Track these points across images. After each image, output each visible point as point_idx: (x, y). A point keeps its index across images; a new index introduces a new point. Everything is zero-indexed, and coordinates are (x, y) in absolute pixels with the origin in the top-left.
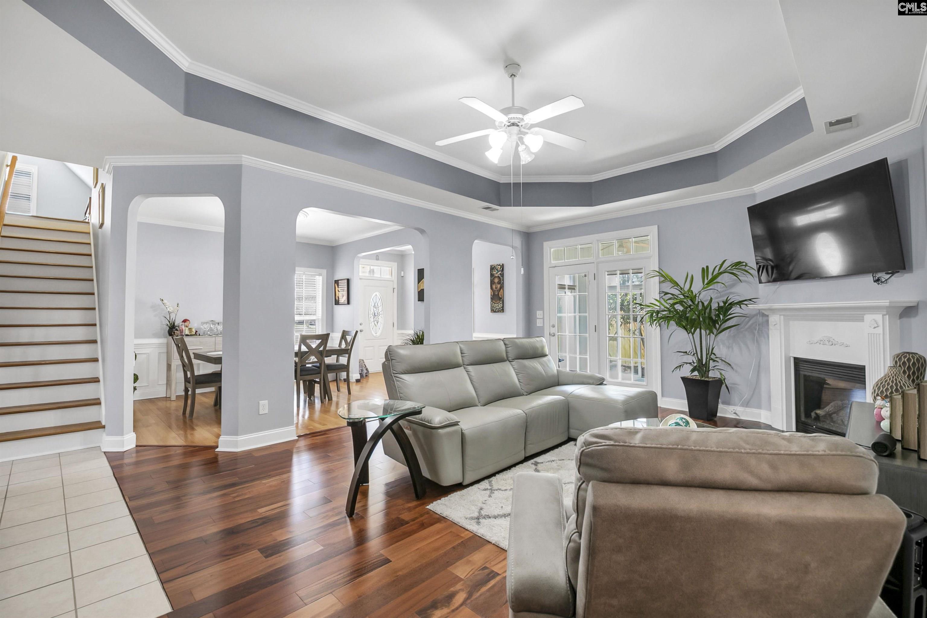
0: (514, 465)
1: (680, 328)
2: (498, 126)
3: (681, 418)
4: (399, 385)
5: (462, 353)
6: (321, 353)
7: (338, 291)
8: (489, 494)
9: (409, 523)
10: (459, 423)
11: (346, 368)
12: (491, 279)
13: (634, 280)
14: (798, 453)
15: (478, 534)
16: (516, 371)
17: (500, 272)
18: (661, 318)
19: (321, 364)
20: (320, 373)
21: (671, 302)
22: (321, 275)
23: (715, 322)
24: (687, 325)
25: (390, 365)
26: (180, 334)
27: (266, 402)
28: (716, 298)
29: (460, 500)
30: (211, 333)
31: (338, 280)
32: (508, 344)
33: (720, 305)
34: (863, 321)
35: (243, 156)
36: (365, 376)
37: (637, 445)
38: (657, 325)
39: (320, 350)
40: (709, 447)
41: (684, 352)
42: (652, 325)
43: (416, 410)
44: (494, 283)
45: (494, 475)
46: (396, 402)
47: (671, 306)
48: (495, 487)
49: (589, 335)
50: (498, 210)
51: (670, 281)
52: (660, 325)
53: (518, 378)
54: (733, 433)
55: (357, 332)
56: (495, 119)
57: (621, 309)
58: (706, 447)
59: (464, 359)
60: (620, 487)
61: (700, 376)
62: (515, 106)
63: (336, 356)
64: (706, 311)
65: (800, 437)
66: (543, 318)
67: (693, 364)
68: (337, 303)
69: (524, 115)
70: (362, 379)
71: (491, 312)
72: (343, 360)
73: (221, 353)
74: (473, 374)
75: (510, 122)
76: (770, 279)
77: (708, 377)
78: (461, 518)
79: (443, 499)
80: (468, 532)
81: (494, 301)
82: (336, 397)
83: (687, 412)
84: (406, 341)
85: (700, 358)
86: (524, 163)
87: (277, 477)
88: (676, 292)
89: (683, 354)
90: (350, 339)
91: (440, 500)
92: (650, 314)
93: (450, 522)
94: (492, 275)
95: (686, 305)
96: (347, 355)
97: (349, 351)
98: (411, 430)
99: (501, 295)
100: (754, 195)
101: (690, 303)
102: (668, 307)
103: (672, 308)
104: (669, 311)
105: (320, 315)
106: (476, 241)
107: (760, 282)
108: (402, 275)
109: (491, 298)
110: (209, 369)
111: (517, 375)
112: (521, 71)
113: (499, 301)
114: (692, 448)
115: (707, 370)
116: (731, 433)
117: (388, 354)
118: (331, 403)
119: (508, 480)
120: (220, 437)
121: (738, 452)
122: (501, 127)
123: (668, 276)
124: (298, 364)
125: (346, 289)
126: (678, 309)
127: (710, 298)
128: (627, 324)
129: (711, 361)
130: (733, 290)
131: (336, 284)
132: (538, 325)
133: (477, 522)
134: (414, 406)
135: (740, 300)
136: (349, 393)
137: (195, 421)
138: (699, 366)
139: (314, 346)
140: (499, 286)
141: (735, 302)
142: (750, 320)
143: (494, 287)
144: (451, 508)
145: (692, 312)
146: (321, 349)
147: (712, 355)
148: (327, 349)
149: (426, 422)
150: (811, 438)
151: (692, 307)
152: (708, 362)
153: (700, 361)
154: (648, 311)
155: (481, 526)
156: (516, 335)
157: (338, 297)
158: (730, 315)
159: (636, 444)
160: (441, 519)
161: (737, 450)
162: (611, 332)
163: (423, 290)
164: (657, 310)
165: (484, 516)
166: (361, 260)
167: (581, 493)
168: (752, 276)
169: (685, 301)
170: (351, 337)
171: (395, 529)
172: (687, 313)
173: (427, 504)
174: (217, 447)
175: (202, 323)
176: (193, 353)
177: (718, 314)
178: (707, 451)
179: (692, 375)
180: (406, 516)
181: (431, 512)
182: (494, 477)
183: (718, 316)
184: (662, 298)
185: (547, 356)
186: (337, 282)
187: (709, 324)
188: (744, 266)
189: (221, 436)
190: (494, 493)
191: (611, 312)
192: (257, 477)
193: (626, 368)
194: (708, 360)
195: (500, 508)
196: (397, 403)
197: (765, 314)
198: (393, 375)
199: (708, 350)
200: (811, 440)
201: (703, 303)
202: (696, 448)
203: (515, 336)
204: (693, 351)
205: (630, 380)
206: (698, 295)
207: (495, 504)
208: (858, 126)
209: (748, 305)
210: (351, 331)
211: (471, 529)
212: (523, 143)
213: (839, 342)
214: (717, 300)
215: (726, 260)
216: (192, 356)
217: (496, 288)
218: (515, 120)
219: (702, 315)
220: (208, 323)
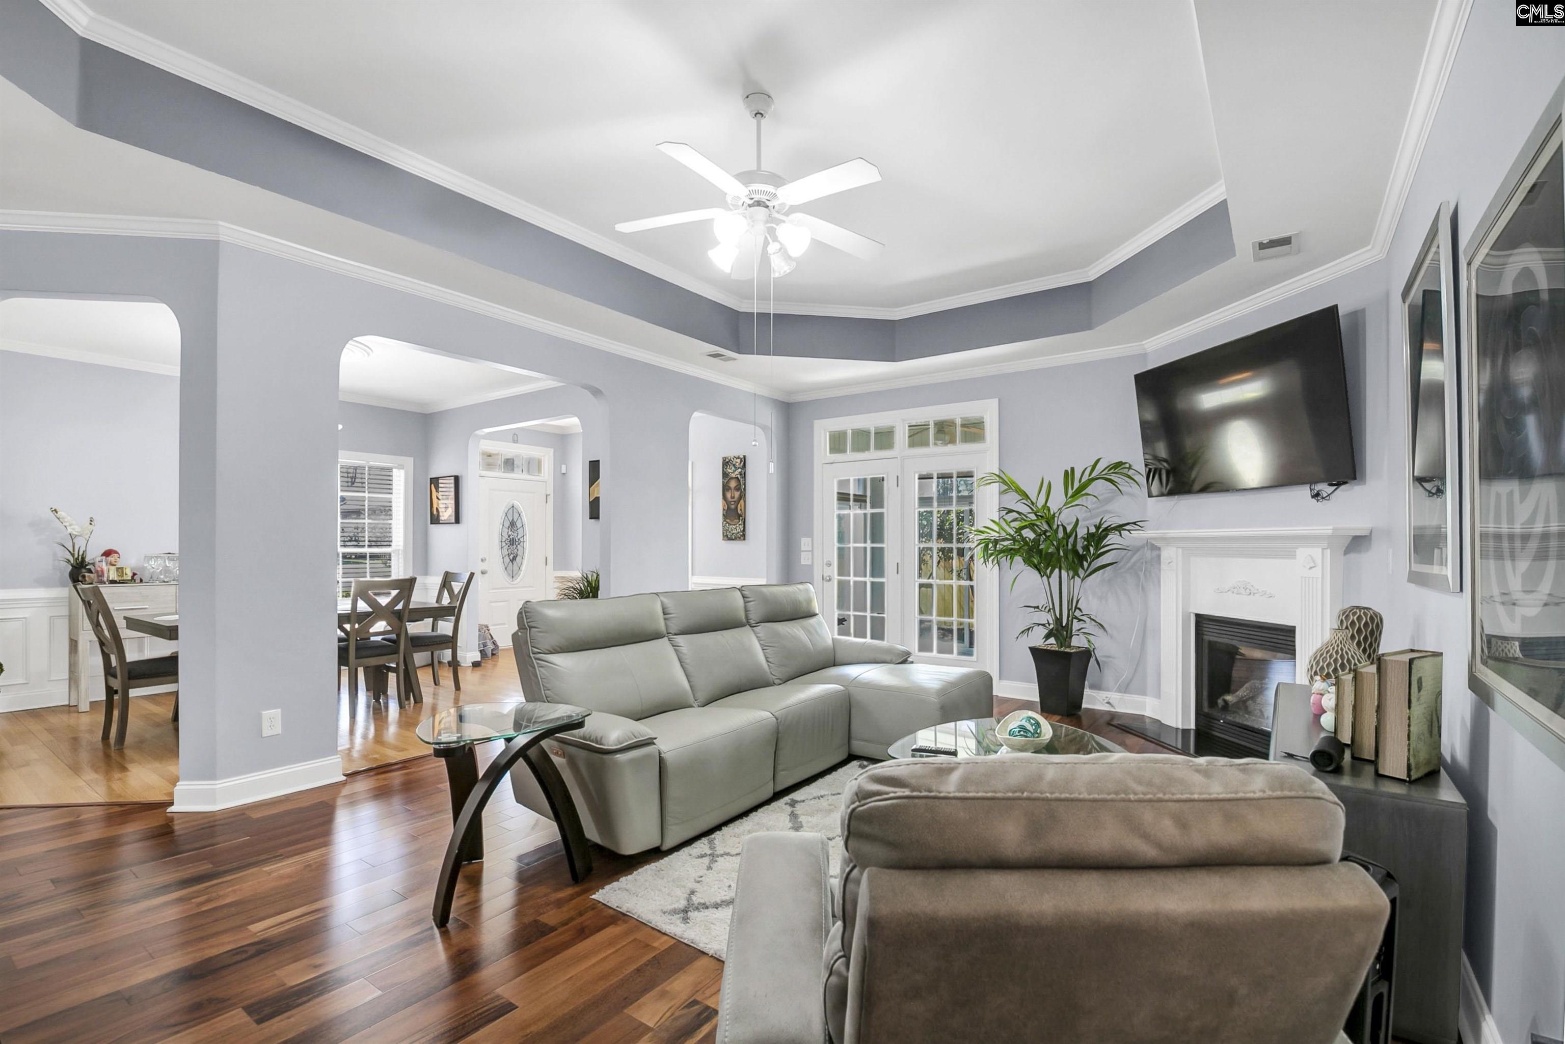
0: (755, 808)
1: (1029, 567)
2: (732, 205)
3: (1028, 718)
4: (544, 674)
5: (665, 614)
6: (399, 615)
7: (438, 498)
8: (707, 864)
9: (556, 930)
10: (654, 741)
11: (451, 642)
12: (723, 482)
13: (960, 489)
14: (1221, 796)
15: (685, 939)
16: (761, 642)
17: (740, 470)
18: (1001, 551)
19: (398, 636)
20: (396, 652)
21: (1017, 524)
22: (403, 469)
23: (1081, 558)
24: (1039, 563)
25: (527, 637)
26: (96, 578)
27: (277, 712)
28: (1084, 520)
29: (655, 880)
30: (166, 577)
31: (437, 479)
32: (749, 596)
33: (1090, 532)
34: (1295, 558)
35: (221, 223)
36: (490, 655)
37: (952, 795)
38: (994, 564)
39: (395, 609)
40: (1075, 793)
41: (1035, 607)
42: (987, 563)
43: (574, 720)
44: (730, 488)
45: (718, 828)
46: (538, 706)
47: (1016, 532)
48: (720, 850)
49: (888, 581)
50: (735, 359)
51: (1016, 492)
52: (998, 563)
53: (765, 656)
54: (1116, 763)
55: (472, 575)
56: (726, 191)
57: (940, 536)
58: (1071, 794)
59: (669, 623)
60: (919, 877)
61: (1058, 645)
62: (762, 169)
63: (432, 619)
64: (1070, 540)
65: (1223, 766)
66: (812, 551)
67: (1047, 625)
68: (435, 519)
69: (778, 187)
70: (483, 661)
71: (723, 540)
72: (445, 627)
73: (176, 617)
74: (684, 650)
75: (752, 199)
76: (1164, 489)
77: (1069, 646)
78: (654, 912)
79: (623, 879)
80: (666, 938)
81: (728, 520)
82: (432, 696)
83: (1037, 702)
84: (567, 591)
85: (1058, 615)
86: (777, 275)
87: (296, 859)
88: (1025, 509)
89: (1032, 609)
90: (460, 587)
91: (618, 881)
92: (983, 545)
93: (635, 921)
94: (725, 475)
95: (1039, 531)
96: (453, 618)
97: (456, 610)
98: (564, 758)
99: (741, 510)
100: (1144, 356)
101: (1046, 527)
102: (1012, 533)
103: (1018, 535)
104: (1014, 539)
105: (401, 543)
106: (696, 414)
107: (1150, 495)
108: (564, 471)
109: (724, 515)
110: (156, 648)
111: (763, 650)
112: (773, 107)
113: (738, 521)
114: (1047, 797)
115: (1069, 635)
116: (1112, 764)
117: (523, 618)
118: (421, 708)
119: (742, 837)
120: (177, 784)
121: (1123, 800)
122: (736, 207)
123: (1013, 482)
124: (351, 637)
125: (453, 494)
126: (1026, 537)
127: (1075, 520)
128: (949, 560)
129: (1075, 621)
130: (1109, 507)
131: (433, 485)
132: (803, 562)
133: (683, 918)
134: (569, 713)
135: (1121, 523)
136: (458, 687)
137: (128, 752)
138: (1057, 630)
139: (384, 601)
140: (737, 494)
141: (1112, 526)
142: (1134, 554)
143: (729, 495)
144: (637, 896)
145: (1049, 541)
146: (400, 606)
147: (1077, 610)
148: (410, 607)
149: (593, 742)
150: (1241, 767)
151: (1048, 534)
152: (1070, 623)
153: (1058, 620)
154: (981, 540)
155: (691, 923)
156: (765, 580)
157: (437, 509)
158: (1104, 547)
159: (949, 793)
160: (618, 917)
161: (1123, 796)
162: (922, 574)
163: (597, 499)
164: (995, 539)
165: (696, 905)
166: (482, 441)
167: (850, 886)
168: (1138, 485)
169: (1038, 523)
170: (462, 584)
171: (530, 943)
172: (1041, 543)
173: (592, 892)
174: (172, 804)
175: (145, 557)
176: (125, 618)
177: (1086, 545)
178: (1072, 800)
179: (1046, 643)
180: (550, 917)
181: (600, 904)
182: (718, 832)
183: (1086, 548)
184: (1004, 519)
185: (817, 617)
186: (435, 481)
187: (1073, 561)
188: (1127, 470)
189: (178, 781)
190: (716, 861)
191: (924, 540)
192: (255, 859)
193: (945, 632)
194: (1070, 619)
195: (726, 889)
196: (540, 707)
197: (1156, 546)
198: (532, 655)
199: (1070, 602)
200: (1240, 770)
201: (1065, 528)
202: (1054, 796)
203: (763, 582)
204: (1048, 605)
205: (951, 652)
206: (1057, 515)
207: (717, 882)
208: (1299, 251)
209: (1132, 532)
210: (461, 574)
211: (673, 932)
212: (775, 239)
213: (1260, 591)
214: (1086, 523)
215: (1100, 459)
216: (121, 624)
217: (733, 498)
218: (761, 196)
219: (1063, 546)
220: (160, 557)
